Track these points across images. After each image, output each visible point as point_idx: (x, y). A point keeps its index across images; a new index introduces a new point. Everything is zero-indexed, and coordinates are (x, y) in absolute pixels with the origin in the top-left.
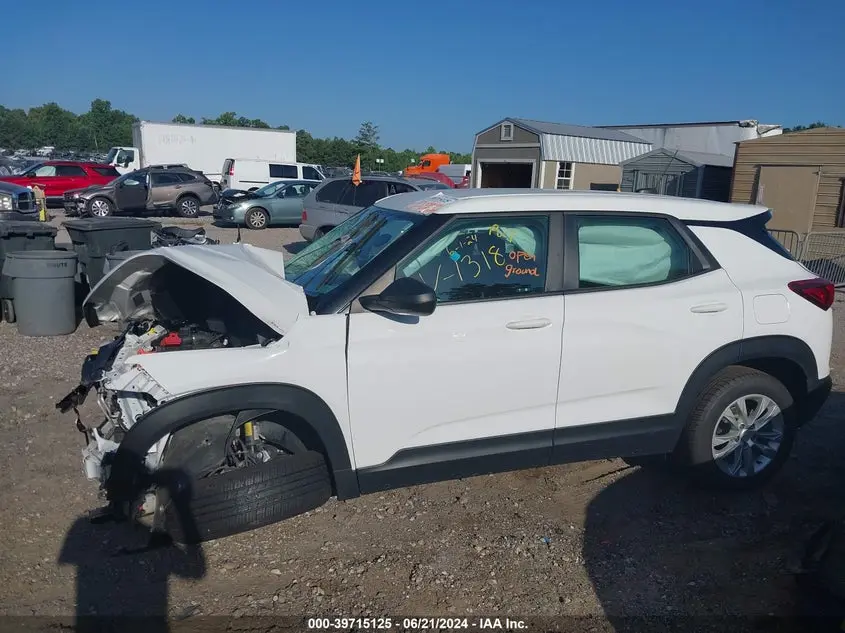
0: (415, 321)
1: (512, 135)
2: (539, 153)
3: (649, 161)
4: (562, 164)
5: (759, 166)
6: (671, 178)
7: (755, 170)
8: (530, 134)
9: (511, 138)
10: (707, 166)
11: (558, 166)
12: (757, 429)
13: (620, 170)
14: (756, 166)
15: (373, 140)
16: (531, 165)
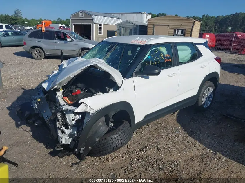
0: (148, 78)
1: (83, 15)
2: (92, 21)
3: (124, 24)
4: (99, 25)
5: (154, 26)
6: (130, 29)
7: (153, 26)
8: (89, 15)
9: (83, 16)
10: (140, 25)
11: (98, 25)
12: (209, 95)
13: (116, 26)
14: (153, 25)
15: (20, 15)
16: (90, 25)
